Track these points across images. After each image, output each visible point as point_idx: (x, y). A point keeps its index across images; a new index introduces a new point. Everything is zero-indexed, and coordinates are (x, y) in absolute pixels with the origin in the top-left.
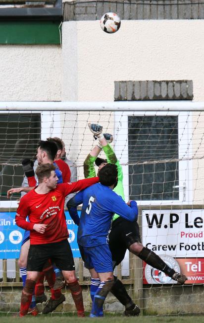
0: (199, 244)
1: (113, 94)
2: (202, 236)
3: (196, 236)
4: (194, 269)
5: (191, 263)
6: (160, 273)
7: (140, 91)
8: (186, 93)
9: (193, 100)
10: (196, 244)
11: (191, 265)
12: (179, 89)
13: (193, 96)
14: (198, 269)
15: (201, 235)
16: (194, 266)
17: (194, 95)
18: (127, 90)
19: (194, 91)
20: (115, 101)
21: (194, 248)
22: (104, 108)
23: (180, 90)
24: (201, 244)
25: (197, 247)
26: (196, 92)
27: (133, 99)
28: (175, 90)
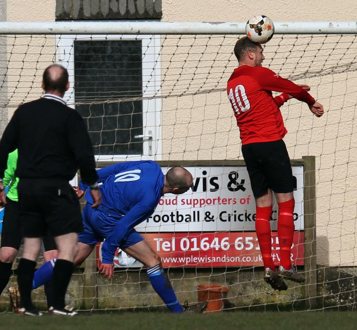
0: (172, 213)
1: (54, 10)
2: (176, 204)
3: (168, 202)
4: (166, 248)
5: (161, 240)
6: (121, 252)
7: (91, 6)
8: (152, 10)
9: (162, 20)
10: (169, 214)
11: (161, 243)
12: (143, 5)
13: (161, 14)
14: (171, 248)
15: (175, 202)
16: (166, 244)
17: (163, 12)
18: (72, 6)
19: (163, 6)
20: (57, 20)
21: (165, 218)
22: (51, 30)
23: (145, 6)
24: (175, 213)
25: (170, 218)
26: (165, 9)
27: (81, 18)
28: (138, 6)
